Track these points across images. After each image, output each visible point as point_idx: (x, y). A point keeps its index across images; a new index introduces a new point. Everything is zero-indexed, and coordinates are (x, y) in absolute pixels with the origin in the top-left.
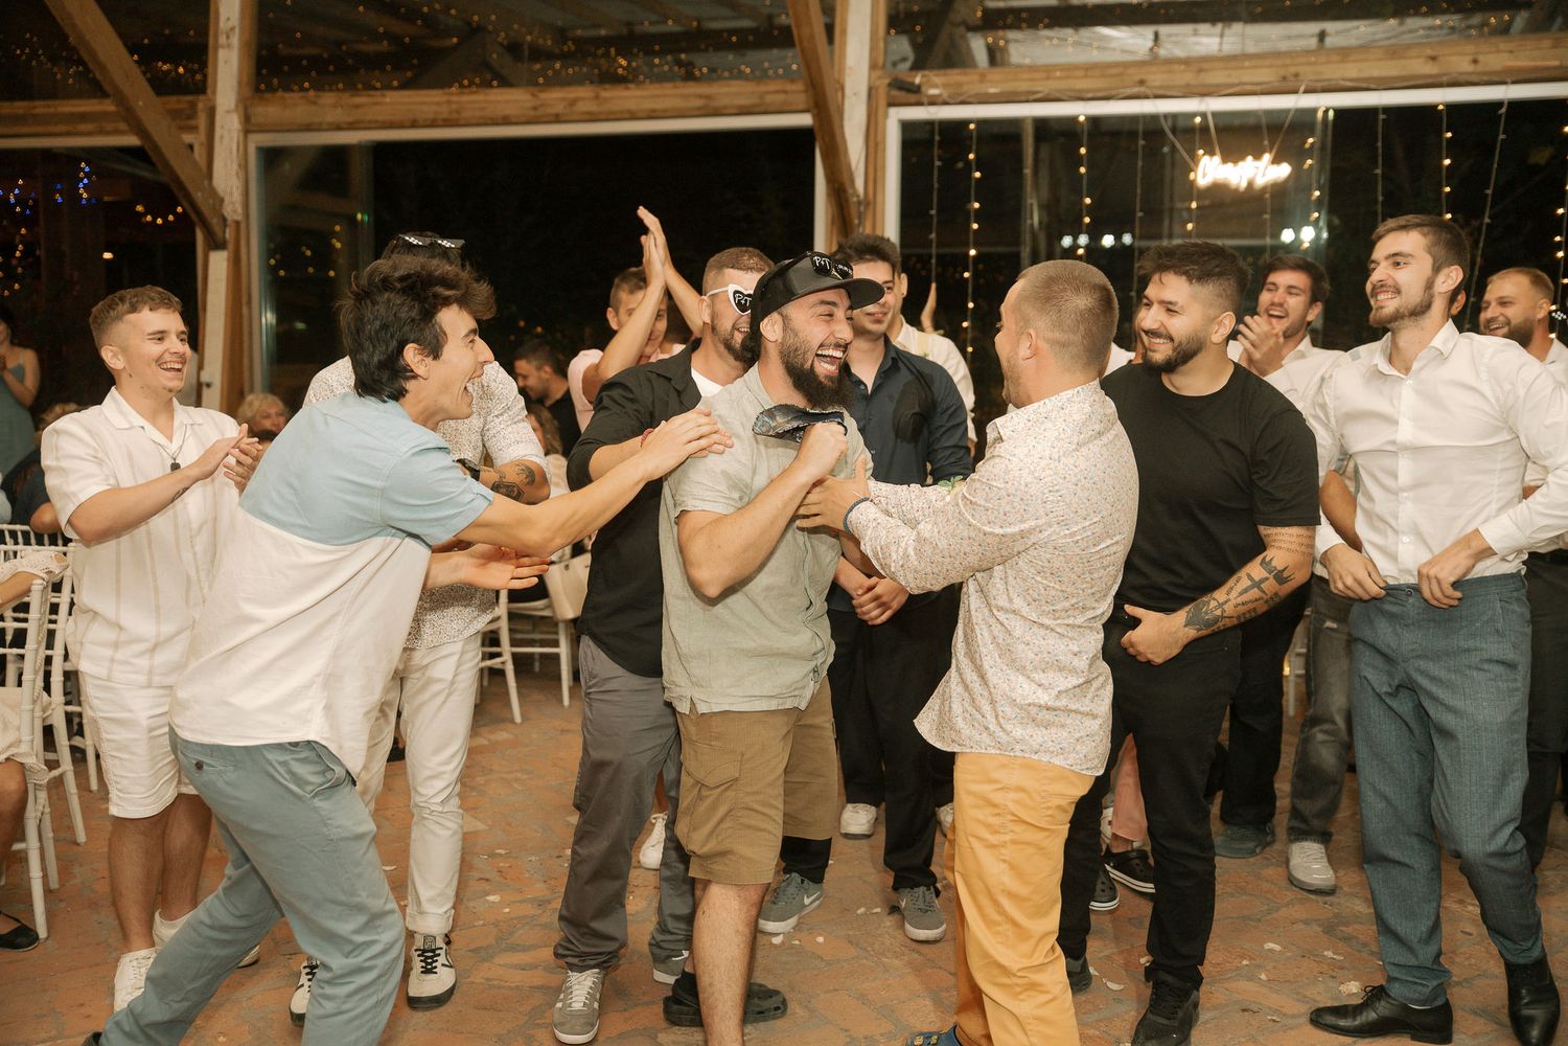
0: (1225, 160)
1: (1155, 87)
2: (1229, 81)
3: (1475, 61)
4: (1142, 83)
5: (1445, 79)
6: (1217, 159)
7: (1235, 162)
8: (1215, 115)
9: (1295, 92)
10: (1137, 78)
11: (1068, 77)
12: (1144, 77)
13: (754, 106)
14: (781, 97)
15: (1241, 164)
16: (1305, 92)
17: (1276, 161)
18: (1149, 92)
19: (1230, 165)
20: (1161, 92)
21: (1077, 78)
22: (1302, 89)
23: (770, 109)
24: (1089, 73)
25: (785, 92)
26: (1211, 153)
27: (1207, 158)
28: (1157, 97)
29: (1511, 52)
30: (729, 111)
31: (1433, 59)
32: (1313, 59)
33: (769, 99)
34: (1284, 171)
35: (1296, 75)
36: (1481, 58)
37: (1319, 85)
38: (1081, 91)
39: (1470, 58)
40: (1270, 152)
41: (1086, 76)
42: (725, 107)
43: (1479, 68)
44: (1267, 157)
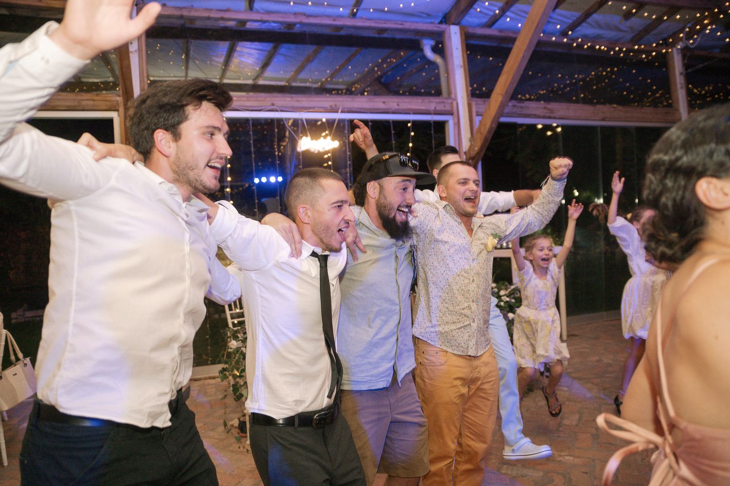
0: (312, 139)
1: (281, 107)
2: (310, 106)
3: (398, 105)
4: (273, 105)
5: (390, 111)
6: (309, 138)
7: (316, 140)
8: (307, 120)
9: (337, 112)
10: (270, 103)
11: (240, 101)
12: (274, 102)
13: (75, 106)
14: (91, 103)
15: (319, 140)
16: (341, 112)
17: (333, 140)
18: (278, 109)
19: (314, 141)
20: (283, 109)
21: (244, 101)
22: (340, 111)
23: (86, 108)
24: (249, 99)
25: (94, 100)
26: (307, 136)
27: (304, 138)
28: (282, 111)
29: (409, 103)
30: (60, 108)
31: (384, 103)
32: (341, 99)
33: (84, 103)
34: (336, 144)
35: (336, 105)
36: (400, 104)
37: (346, 110)
38: (247, 106)
39: (396, 104)
40: (330, 135)
41: (248, 100)
42: (58, 106)
43: (400, 107)
44: (329, 138)
